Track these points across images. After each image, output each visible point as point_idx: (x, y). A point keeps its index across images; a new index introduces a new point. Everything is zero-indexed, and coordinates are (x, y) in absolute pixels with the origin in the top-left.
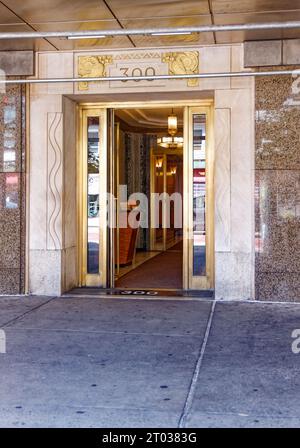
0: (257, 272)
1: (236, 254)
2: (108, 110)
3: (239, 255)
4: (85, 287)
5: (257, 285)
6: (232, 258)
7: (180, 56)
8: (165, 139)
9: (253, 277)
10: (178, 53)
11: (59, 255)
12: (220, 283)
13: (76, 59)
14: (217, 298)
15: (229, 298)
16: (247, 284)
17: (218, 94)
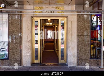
0: (78, 60)
1: (73, 55)
2: (40, 19)
3: (74, 55)
4: (34, 63)
5: (78, 62)
6: (72, 56)
7: (60, 8)
8: (48, 24)
9: (77, 61)
10: (59, 7)
11: (30, 56)
12: (69, 62)
13: (34, 7)
14: (69, 66)
15: (71, 66)
16: (76, 62)
17: (69, 17)
